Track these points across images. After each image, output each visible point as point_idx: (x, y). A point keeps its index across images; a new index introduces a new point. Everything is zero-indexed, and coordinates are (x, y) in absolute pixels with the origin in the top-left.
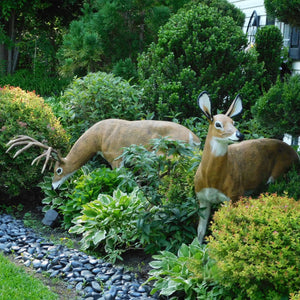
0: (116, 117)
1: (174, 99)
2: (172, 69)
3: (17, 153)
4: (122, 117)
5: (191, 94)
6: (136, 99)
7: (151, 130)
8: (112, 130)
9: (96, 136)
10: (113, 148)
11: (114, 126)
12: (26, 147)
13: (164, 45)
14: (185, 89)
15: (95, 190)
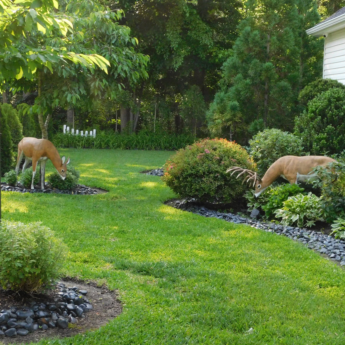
0: (289, 155)
1: (323, 144)
2: (319, 126)
3: (239, 176)
4: (292, 155)
5: (332, 141)
6: (300, 144)
7: (313, 161)
8: (289, 162)
9: (281, 166)
10: (291, 172)
11: (291, 160)
12: (242, 173)
13: (313, 112)
14: (329, 138)
15: (285, 195)
